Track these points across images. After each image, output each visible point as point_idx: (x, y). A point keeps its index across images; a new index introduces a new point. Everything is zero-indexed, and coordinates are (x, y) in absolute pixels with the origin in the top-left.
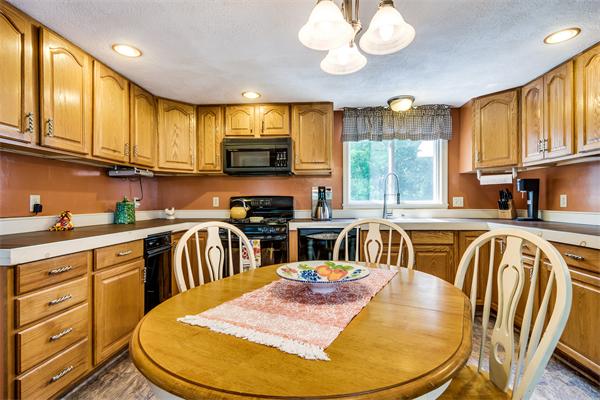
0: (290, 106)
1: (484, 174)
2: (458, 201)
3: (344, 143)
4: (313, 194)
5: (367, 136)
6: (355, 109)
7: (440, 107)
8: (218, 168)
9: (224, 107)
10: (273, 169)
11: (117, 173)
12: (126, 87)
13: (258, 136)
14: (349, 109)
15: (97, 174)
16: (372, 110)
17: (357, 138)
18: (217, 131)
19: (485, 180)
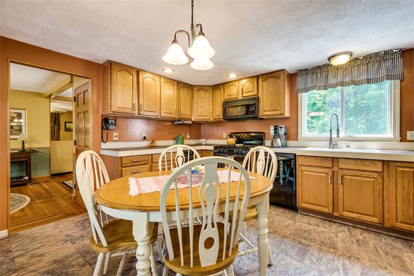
0: (257, 77)
3: (299, 95)
5: (313, 88)
6: (306, 70)
7: (386, 53)
8: (221, 117)
9: (223, 84)
10: (248, 116)
11: (176, 123)
12: (176, 84)
13: (240, 98)
14: (301, 70)
15: (170, 123)
16: (319, 67)
17: (306, 90)
18: (220, 98)
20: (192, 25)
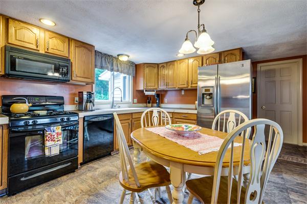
0: (69, 39)
1: (146, 91)
2: (136, 100)
4: (84, 95)
5: (107, 68)
6: (101, 53)
9: (7, 18)
13: (43, 52)
16: (109, 56)
17: (102, 68)
19: (147, 93)
20: (199, 25)
